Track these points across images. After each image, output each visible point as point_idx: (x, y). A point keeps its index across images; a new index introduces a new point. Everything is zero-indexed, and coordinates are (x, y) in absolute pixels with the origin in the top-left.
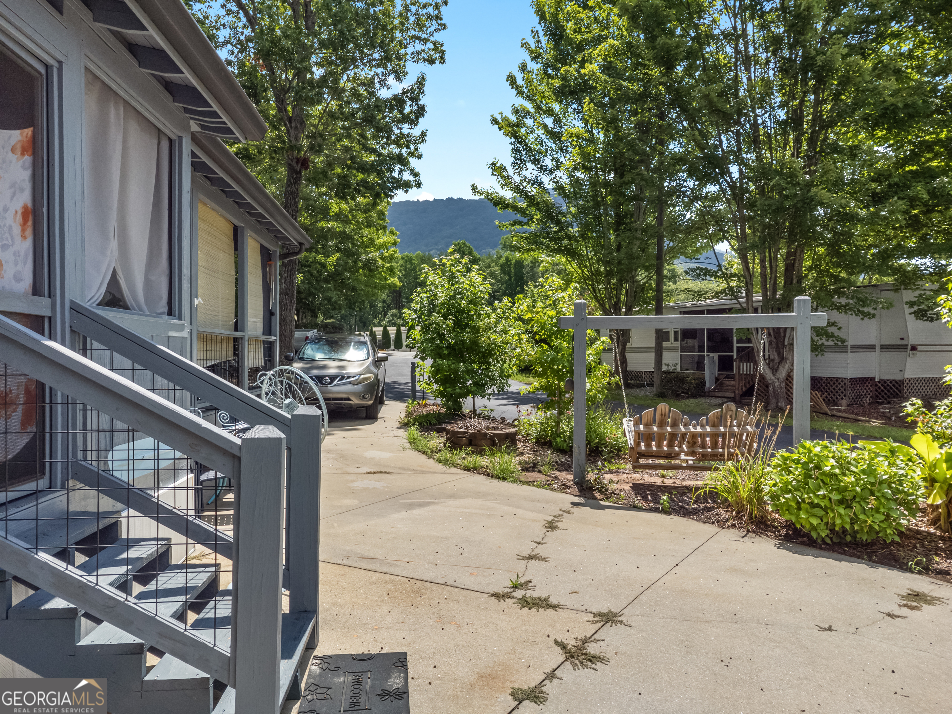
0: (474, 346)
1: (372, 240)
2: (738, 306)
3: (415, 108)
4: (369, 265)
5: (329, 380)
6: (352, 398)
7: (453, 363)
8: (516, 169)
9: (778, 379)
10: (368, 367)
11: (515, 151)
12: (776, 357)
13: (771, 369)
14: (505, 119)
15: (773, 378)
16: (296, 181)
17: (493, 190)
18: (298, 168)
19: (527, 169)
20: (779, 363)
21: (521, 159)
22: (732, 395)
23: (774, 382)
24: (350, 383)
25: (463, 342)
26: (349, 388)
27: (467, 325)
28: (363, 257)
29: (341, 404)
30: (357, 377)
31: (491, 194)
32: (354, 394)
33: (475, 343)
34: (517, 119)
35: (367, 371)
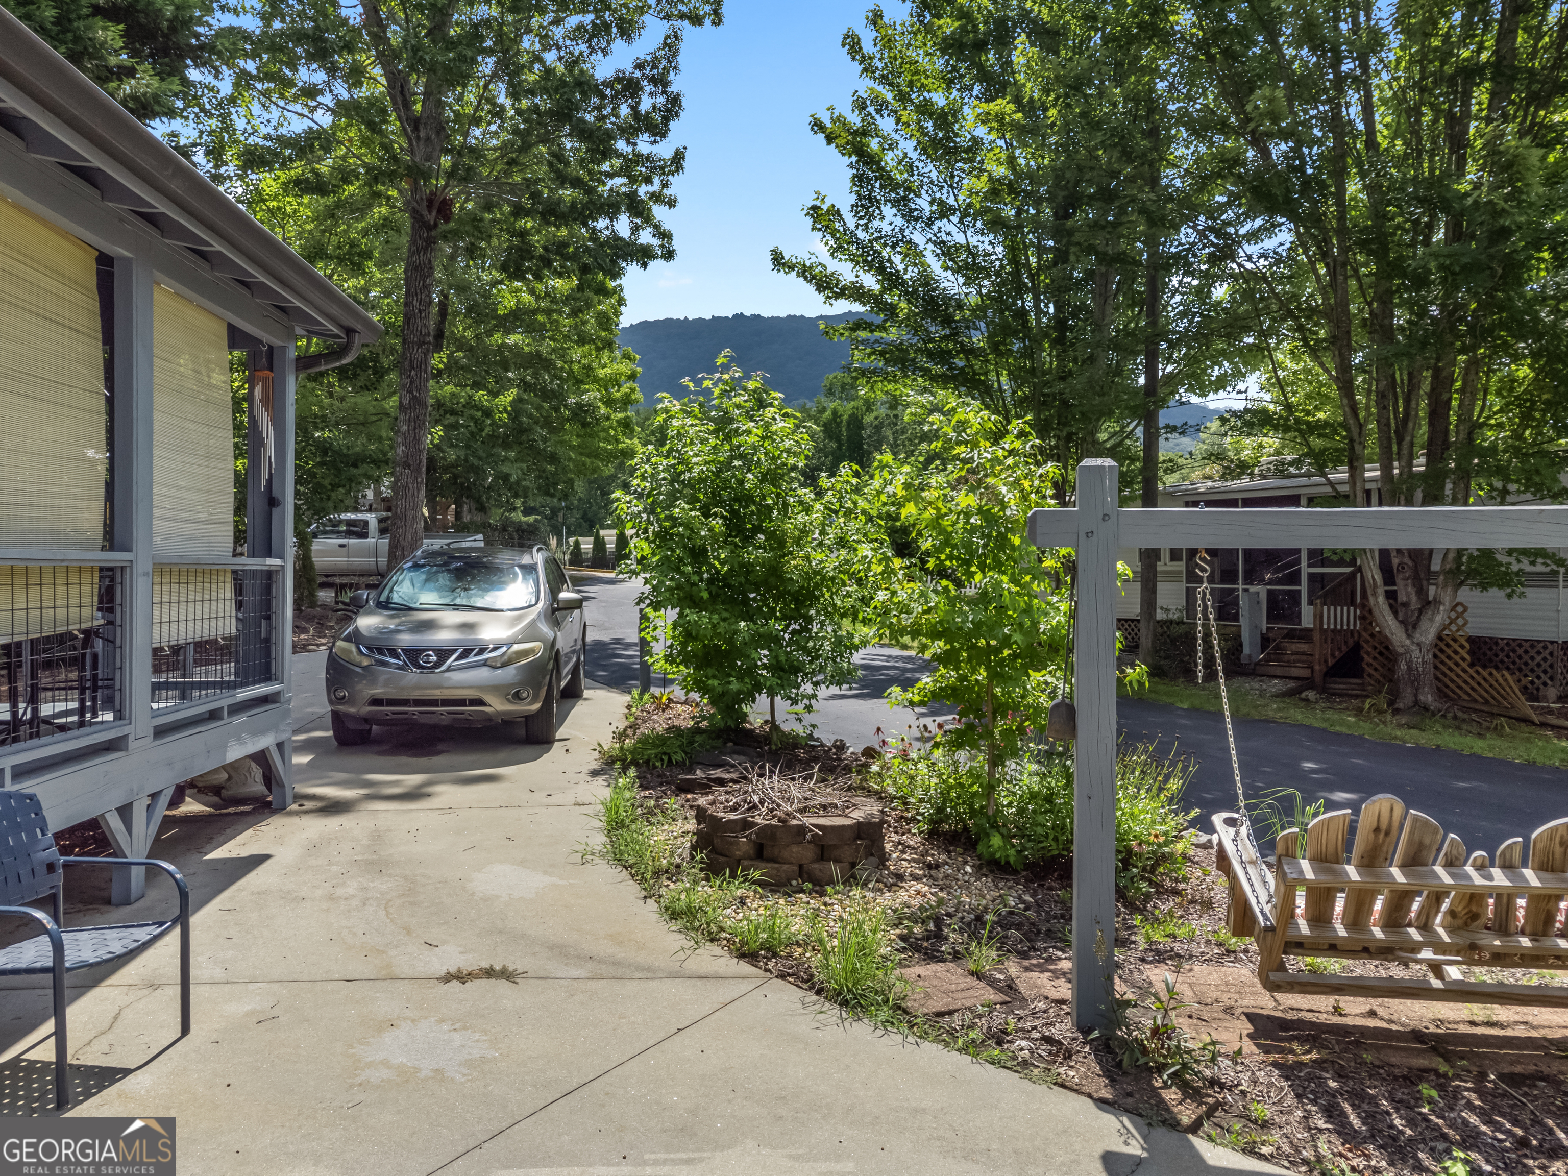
0: (772, 580)
1: (589, 368)
2: (1328, 489)
3: (661, 100)
4: (582, 414)
5: (434, 658)
6: (487, 698)
7: (724, 620)
8: (861, 218)
9: (1418, 645)
10: (533, 623)
11: (859, 180)
12: (1414, 598)
13: (1401, 622)
14: (837, 120)
15: (1408, 642)
16: (429, 245)
17: (814, 259)
18: (431, 218)
19: (883, 218)
20: (1420, 611)
21: (870, 198)
22: (1305, 673)
23: (1408, 651)
24: (485, 663)
25: (747, 568)
26: (483, 674)
27: (757, 529)
28: (572, 400)
29: (462, 713)
30: (504, 649)
31: (811, 267)
32: (496, 689)
33: (775, 571)
34: (863, 120)
35: (530, 634)
